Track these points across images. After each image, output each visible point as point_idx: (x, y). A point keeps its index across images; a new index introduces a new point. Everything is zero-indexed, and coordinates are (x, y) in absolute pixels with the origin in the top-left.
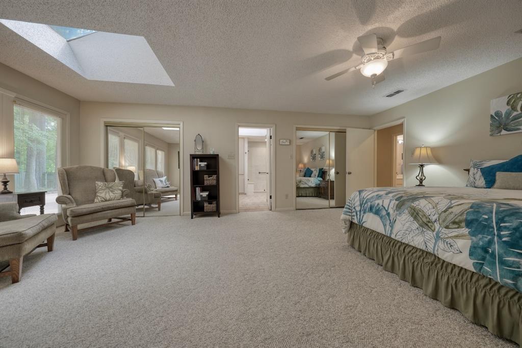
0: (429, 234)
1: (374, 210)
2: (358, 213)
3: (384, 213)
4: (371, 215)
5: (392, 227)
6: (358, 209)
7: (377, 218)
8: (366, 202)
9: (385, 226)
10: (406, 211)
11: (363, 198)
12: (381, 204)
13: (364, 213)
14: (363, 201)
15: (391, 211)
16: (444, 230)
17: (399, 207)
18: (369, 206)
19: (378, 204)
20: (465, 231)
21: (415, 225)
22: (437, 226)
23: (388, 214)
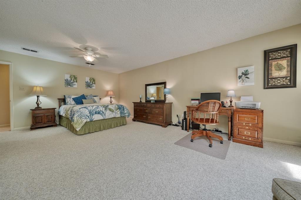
0: (114, 113)
1: (97, 113)
2: (90, 117)
3: (101, 112)
4: (96, 115)
5: (105, 115)
6: (89, 115)
7: (99, 115)
8: (93, 111)
9: (103, 116)
10: (108, 110)
11: (90, 110)
12: (100, 110)
13: (93, 115)
14: (91, 111)
15: (104, 111)
16: (116, 111)
17: (106, 109)
18: (95, 112)
19: (99, 110)
20: (119, 110)
21: (111, 112)
22: (115, 111)
23: (103, 112)
